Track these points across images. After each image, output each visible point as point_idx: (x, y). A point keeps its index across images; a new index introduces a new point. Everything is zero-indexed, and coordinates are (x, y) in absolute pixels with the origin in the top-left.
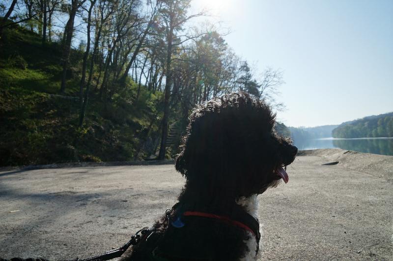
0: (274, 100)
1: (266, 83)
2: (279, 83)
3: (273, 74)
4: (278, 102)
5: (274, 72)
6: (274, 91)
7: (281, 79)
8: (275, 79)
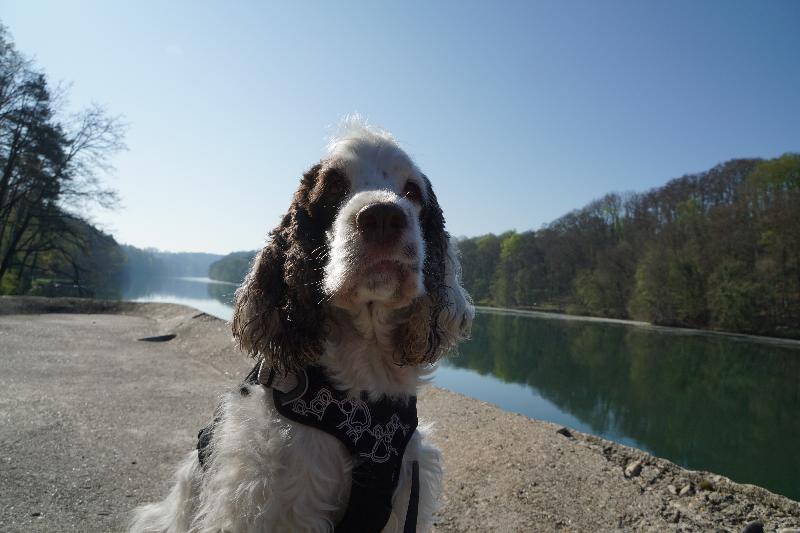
0: (95, 181)
1: (84, 139)
2: (114, 147)
3: (105, 124)
4: (104, 187)
5: (107, 120)
6: (101, 160)
7: (122, 140)
8: (107, 136)
